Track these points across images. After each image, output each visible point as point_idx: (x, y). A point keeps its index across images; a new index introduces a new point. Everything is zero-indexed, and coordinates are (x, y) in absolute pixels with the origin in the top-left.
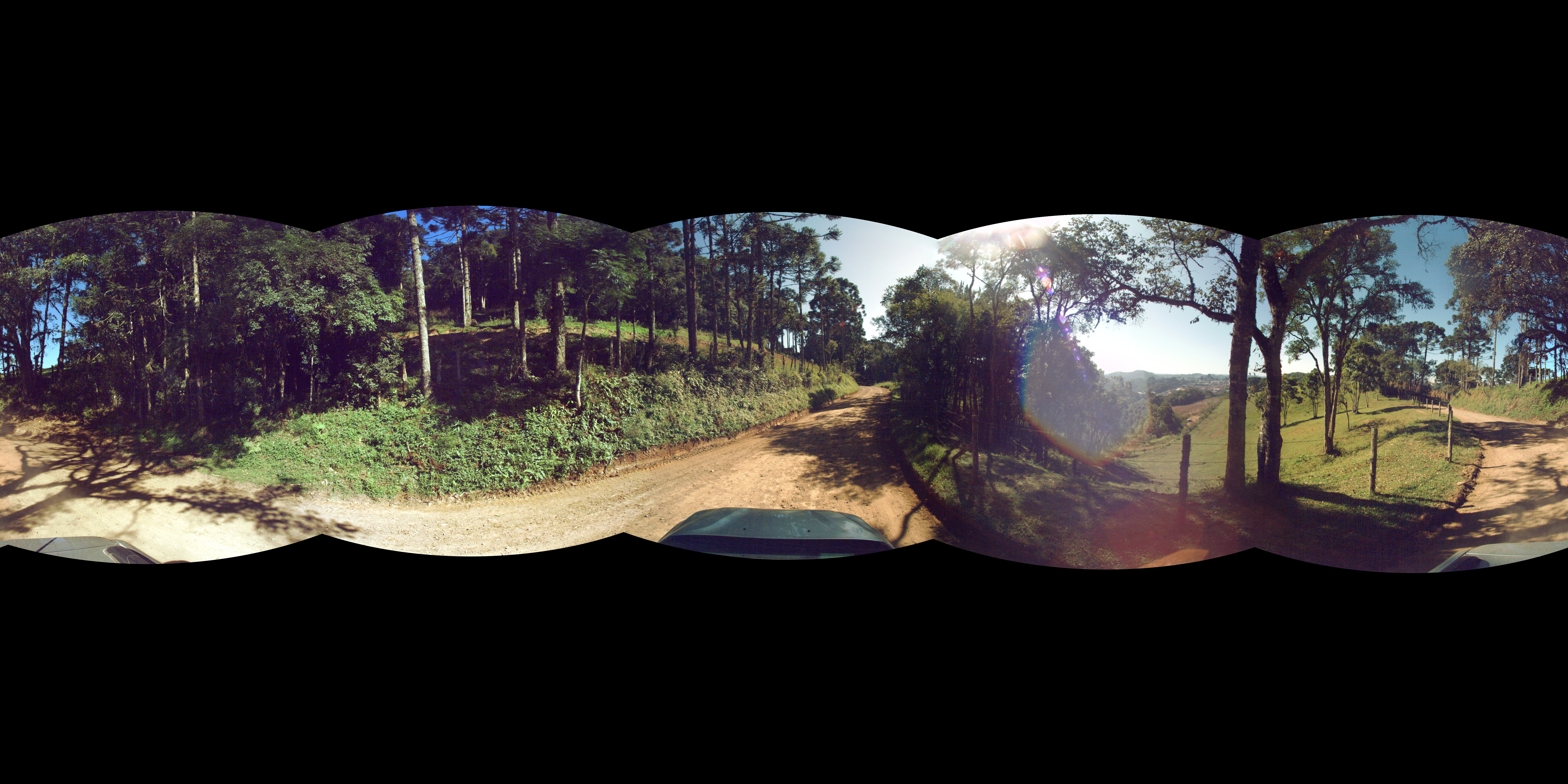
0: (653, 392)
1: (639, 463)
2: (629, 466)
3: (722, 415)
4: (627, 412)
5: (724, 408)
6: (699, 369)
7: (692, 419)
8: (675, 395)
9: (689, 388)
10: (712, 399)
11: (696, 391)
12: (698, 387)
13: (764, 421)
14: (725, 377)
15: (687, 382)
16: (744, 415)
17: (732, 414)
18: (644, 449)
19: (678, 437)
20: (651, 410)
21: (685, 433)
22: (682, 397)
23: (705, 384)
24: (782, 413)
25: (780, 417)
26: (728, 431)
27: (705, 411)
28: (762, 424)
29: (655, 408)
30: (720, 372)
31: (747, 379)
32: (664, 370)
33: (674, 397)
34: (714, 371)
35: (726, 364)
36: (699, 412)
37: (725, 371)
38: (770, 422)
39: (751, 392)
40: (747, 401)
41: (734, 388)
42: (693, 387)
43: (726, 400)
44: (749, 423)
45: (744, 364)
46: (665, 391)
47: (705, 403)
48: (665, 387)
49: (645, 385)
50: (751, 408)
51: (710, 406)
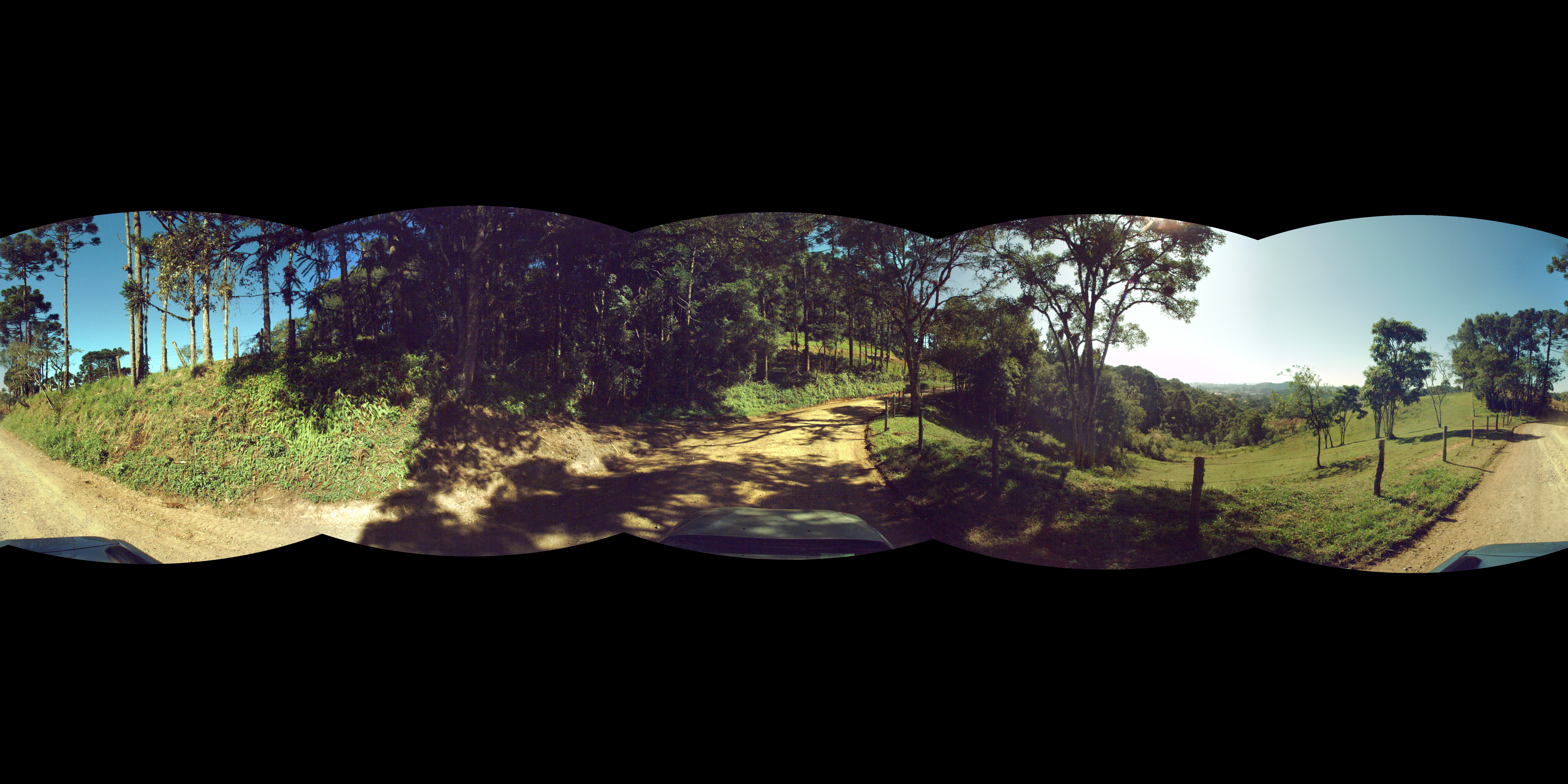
0: (838, 380)
4: (830, 386)
6: (853, 372)
15: (849, 377)
17: (865, 389)
20: (837, 386)
22: (847, 383)
23: (856, 378)
27: (855, 387)
32: (841, 372)
34: (859, 374)
37: (864, 373)
39: (873, 382)
41: (866, 380)
42: (851, 379)
43: (863, 384)
48: (842, 379)
49: (835, 378)
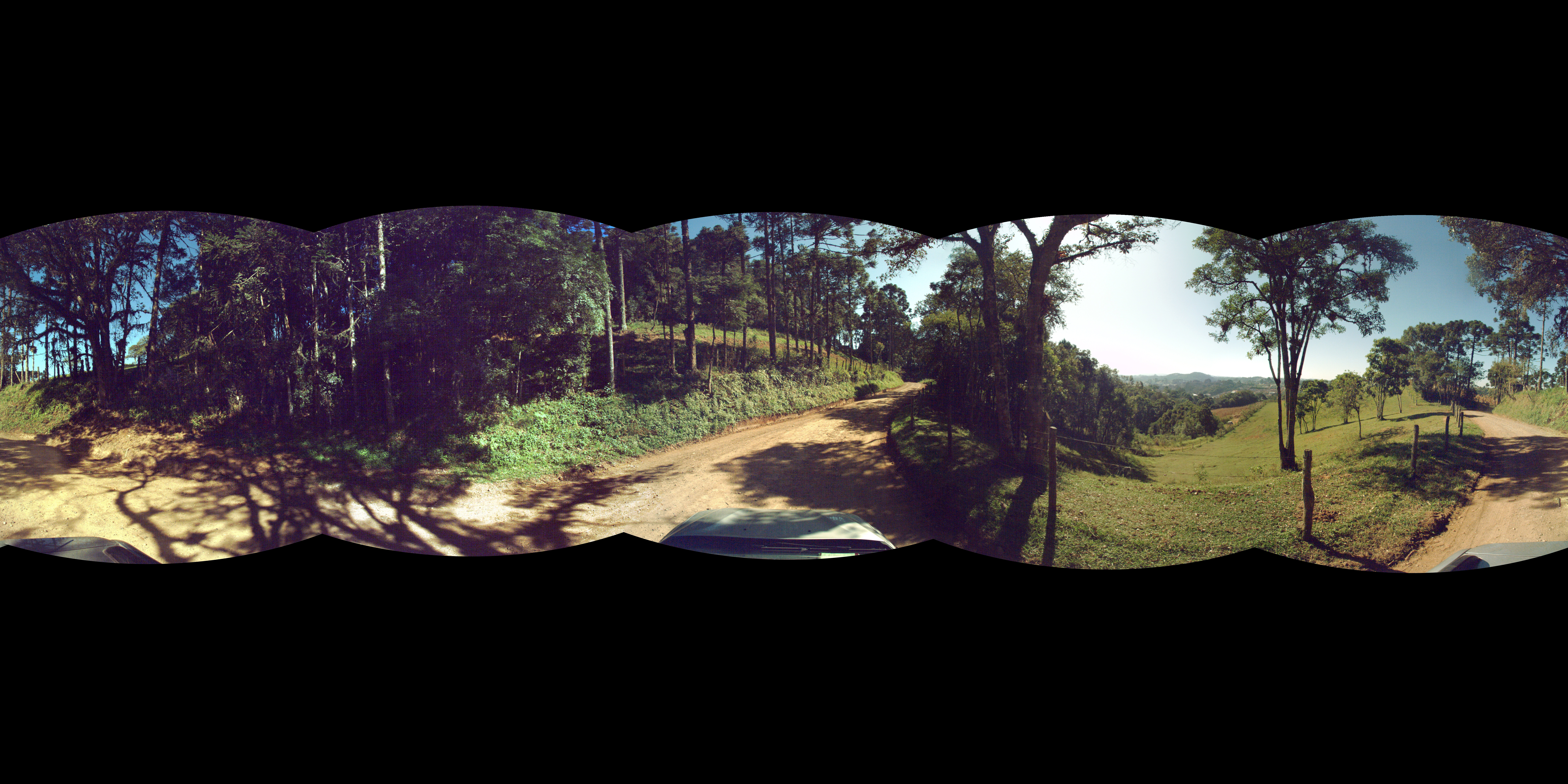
0: (750, 384)
1: (748, 426)
2: (744, 428)
3: (794, 400)
4: (736, 396)
5: (795, 395)
6: (778, 368)
7: (775, 402)
8: (764, 386)
9: (772, 381)
10: (787, 389)
11: (776, 384)
12: (778, 381)
13: (821, 404)
14: (796, 374)
15: (771, 378)
16: (809, 400)
17: (801, 399)
18: (751, 418)
19: (768, 412)
20: (750, 396)
21: (772, 410)
22: (768, 387)
23: (782, 379)
24: (834, 400)
25: (833, 402)
26: (798, 409)
27: (783, 397)
28: (820, 406)
29: (754, 394)
30: (792, 371)
31: (810, 376)
32: (756, 369)
33: (763, 387)
34: (788, 370)
35: (796, 365)
36: (779, 397)
38: (825, 406)
39: (813, 385)
40: (811, 391)
41: (801, 382)
42: (774, 381)
43: (797, 390)
44: (811, 405)
45: (809, 364)
46: (758, 383)
47: (783, 392)
48: (758, 381)
49: (745, 379)
50: (813, 396)
51: (786, 394)
